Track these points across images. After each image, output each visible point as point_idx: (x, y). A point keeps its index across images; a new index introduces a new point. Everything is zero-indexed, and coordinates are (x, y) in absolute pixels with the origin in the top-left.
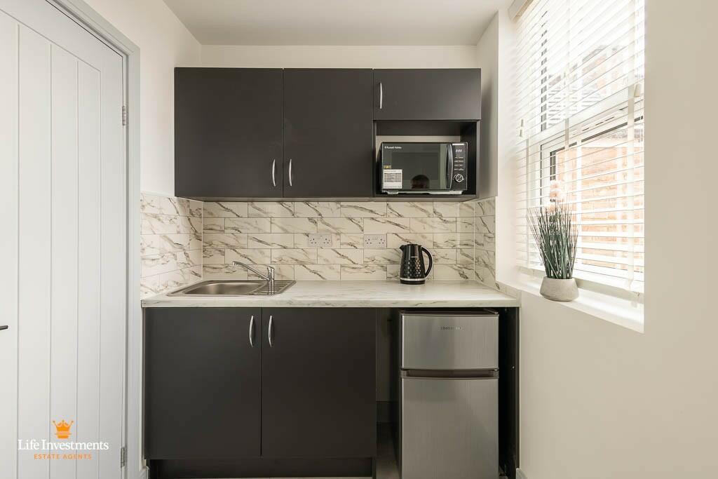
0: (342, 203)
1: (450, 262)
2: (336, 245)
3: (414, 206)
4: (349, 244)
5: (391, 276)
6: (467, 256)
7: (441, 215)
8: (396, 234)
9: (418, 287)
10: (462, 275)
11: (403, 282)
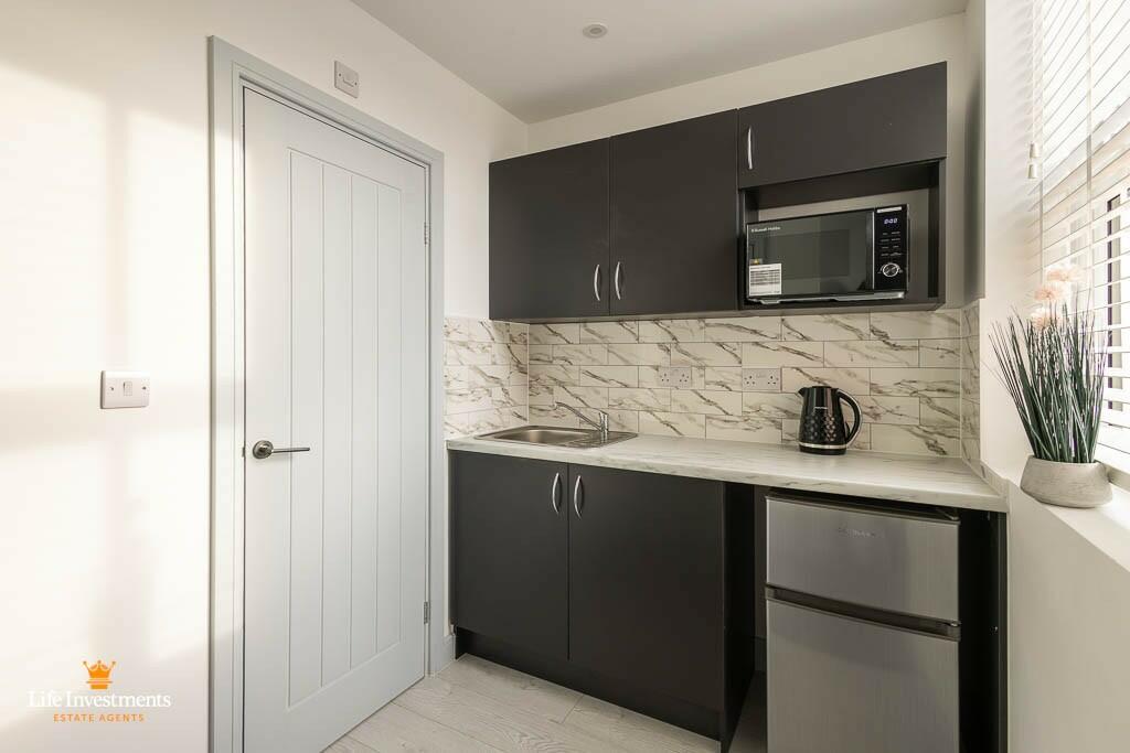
0: (707, 321)
1: (904, 421)
2: (699, 384)
3: (832, 321)
4: (718, 383)
5: (789, 438)
6: (945, 411)
7: (886, 336)
8: (798, 369)
9: (832, 461)
10: (933, 446)
11: (804, 449)
